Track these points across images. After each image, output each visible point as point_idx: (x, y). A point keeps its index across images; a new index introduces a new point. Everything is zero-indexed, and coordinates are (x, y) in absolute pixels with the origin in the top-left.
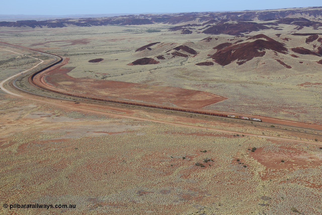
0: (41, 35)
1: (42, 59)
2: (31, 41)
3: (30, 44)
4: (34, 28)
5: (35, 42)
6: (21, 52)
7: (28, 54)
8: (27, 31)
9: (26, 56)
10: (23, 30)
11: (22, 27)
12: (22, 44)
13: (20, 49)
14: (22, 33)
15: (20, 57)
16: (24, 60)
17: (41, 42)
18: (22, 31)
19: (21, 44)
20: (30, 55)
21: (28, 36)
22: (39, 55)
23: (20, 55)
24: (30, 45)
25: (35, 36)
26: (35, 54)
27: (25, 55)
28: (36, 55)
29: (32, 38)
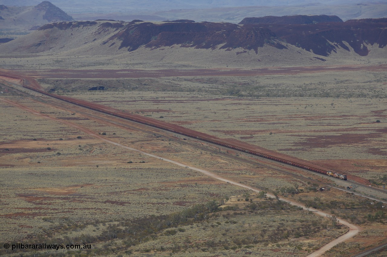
0: (357, 92)
1: (353, 220)
2: (303, 122)
3: (296, 139)
4: (326, 55)
5: (321, 128)
6: (247, 175)
7: (283, 190)
8: (287, 71)
9: (273, 197)
10: (270, 67)
11: (266, 50)
12: (259, 134)
13: (245, 160)
14: (263, 80)
15: (243, 204)
16: (259, 218)
17: (355, 129)
18: (265, 71)
19: (251, 134)
20: (292, 192)
21: (289, 96)
22: (338, 195)
23: (240, 192)
24: (296, 144)
25: (327, 95)
26: (315, 190)
27: (268, 195)
28: (324, 197)
29: (309, 109)
